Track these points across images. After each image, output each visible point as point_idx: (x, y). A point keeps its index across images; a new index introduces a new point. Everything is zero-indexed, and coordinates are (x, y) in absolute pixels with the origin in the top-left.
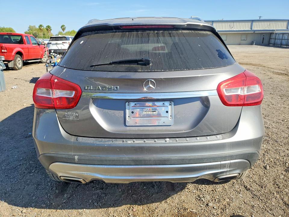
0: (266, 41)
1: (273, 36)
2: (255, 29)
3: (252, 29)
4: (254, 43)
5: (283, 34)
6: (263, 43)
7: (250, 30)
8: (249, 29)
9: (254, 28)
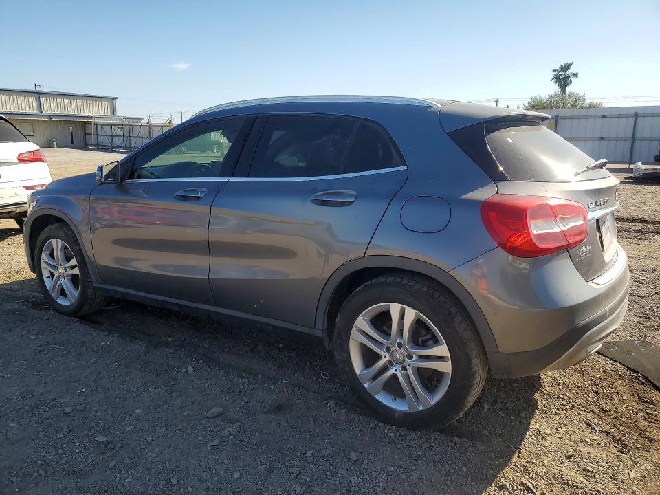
0: (78, 139)
1: (91, 130)
2: (49, 112)
3: (41, 112)
4: (55, 143)
5: (111, 125)
6: (72, 143)
7: (38, 113)
8: (35, 111)
9: (48, 110)
